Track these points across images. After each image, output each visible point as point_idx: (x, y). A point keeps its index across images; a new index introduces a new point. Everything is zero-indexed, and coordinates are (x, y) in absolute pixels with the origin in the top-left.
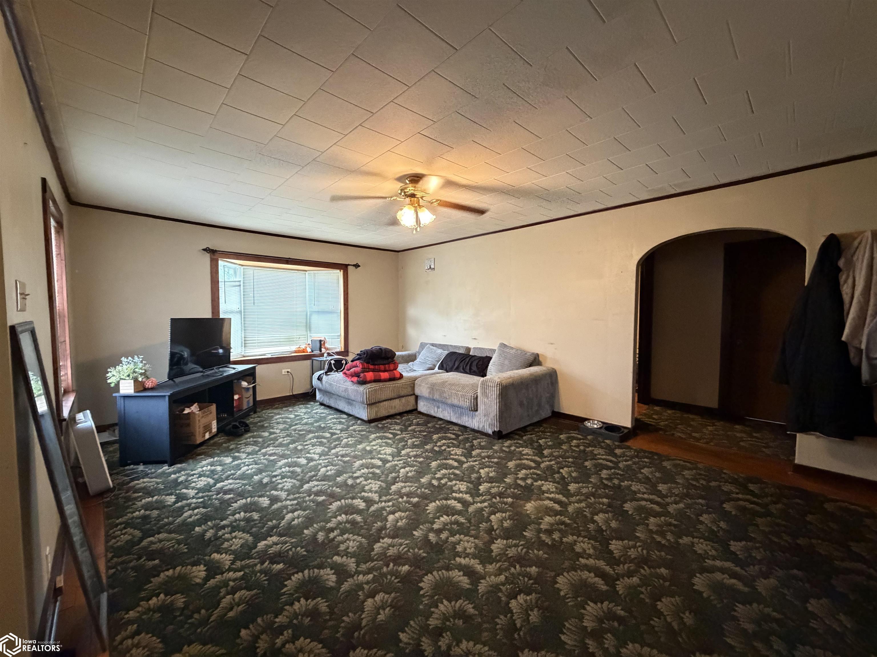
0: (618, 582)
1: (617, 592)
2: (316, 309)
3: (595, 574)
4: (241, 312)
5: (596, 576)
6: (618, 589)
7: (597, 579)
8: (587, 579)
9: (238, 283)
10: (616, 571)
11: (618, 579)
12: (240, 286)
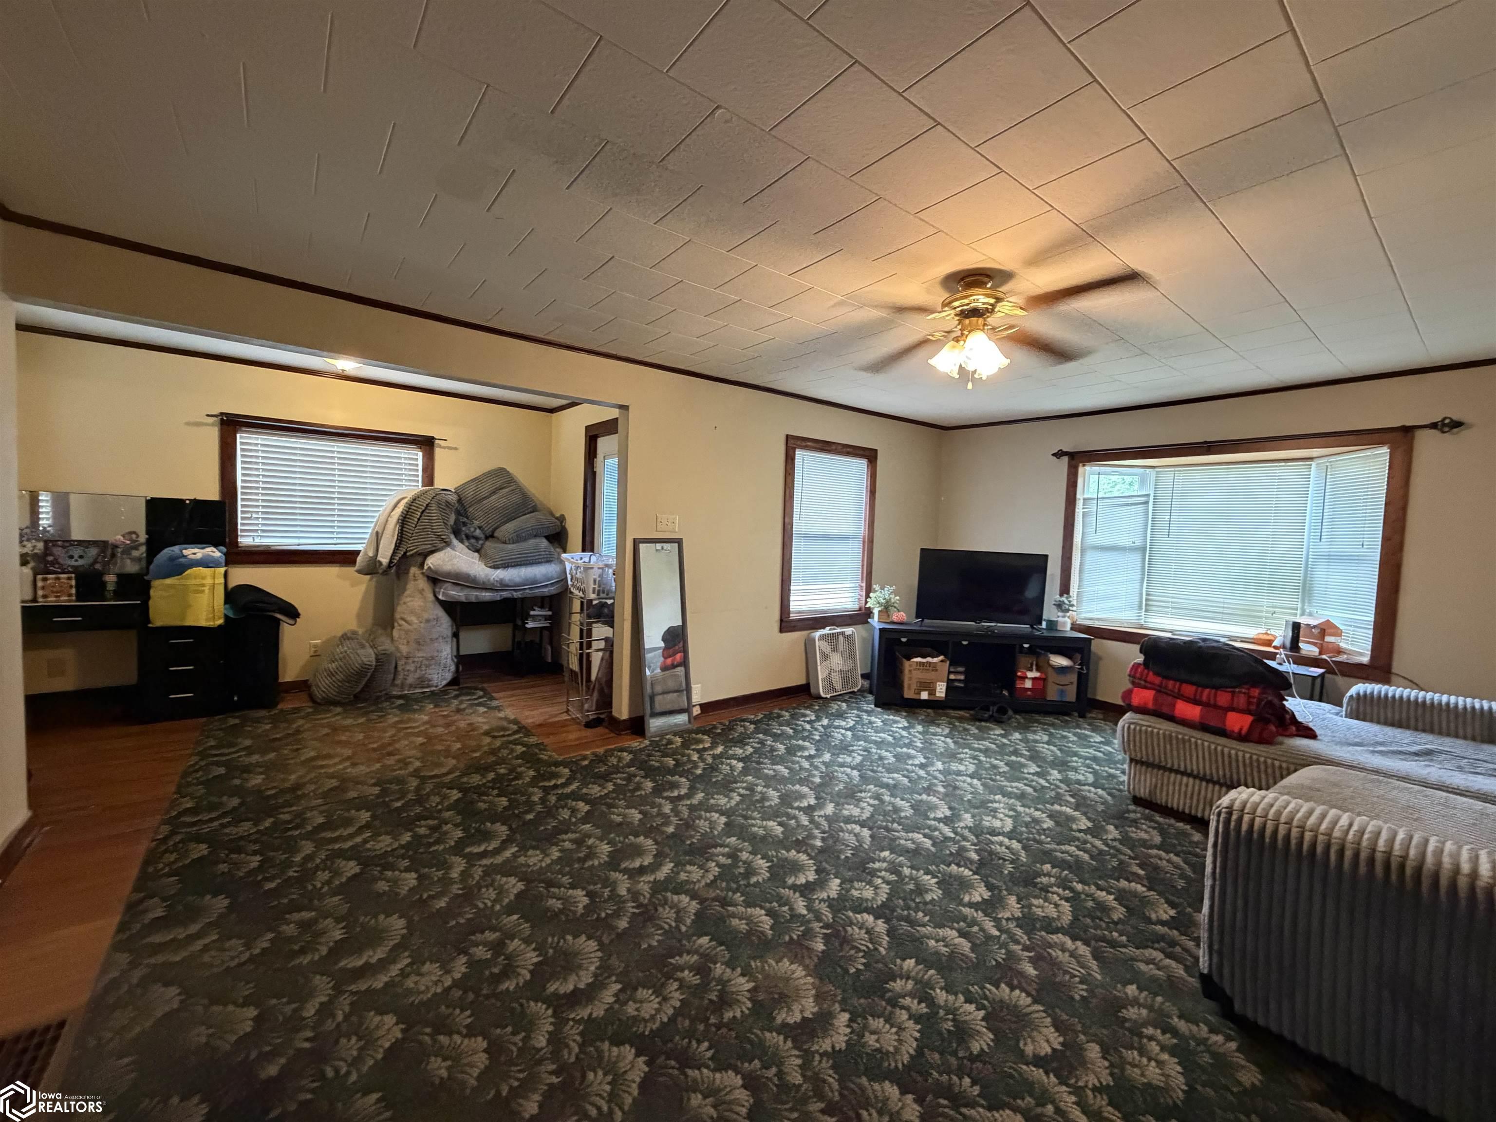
0: (550, 1012)
1: (536, 1001)
2: (1324, 547)
3: (579, 989)
4: (1143, 549)
5: (576, 990)
6: (540, 1004)
7: (571, 987)
8: (577, 975)
9: (1143, 499)
10: (571, 1023)
11: (555, 1015)
12: (1147, 503)
